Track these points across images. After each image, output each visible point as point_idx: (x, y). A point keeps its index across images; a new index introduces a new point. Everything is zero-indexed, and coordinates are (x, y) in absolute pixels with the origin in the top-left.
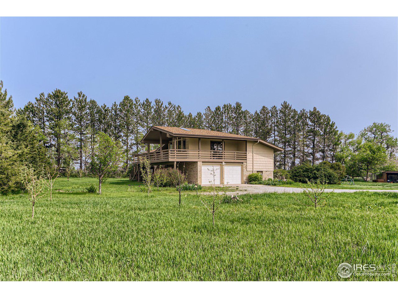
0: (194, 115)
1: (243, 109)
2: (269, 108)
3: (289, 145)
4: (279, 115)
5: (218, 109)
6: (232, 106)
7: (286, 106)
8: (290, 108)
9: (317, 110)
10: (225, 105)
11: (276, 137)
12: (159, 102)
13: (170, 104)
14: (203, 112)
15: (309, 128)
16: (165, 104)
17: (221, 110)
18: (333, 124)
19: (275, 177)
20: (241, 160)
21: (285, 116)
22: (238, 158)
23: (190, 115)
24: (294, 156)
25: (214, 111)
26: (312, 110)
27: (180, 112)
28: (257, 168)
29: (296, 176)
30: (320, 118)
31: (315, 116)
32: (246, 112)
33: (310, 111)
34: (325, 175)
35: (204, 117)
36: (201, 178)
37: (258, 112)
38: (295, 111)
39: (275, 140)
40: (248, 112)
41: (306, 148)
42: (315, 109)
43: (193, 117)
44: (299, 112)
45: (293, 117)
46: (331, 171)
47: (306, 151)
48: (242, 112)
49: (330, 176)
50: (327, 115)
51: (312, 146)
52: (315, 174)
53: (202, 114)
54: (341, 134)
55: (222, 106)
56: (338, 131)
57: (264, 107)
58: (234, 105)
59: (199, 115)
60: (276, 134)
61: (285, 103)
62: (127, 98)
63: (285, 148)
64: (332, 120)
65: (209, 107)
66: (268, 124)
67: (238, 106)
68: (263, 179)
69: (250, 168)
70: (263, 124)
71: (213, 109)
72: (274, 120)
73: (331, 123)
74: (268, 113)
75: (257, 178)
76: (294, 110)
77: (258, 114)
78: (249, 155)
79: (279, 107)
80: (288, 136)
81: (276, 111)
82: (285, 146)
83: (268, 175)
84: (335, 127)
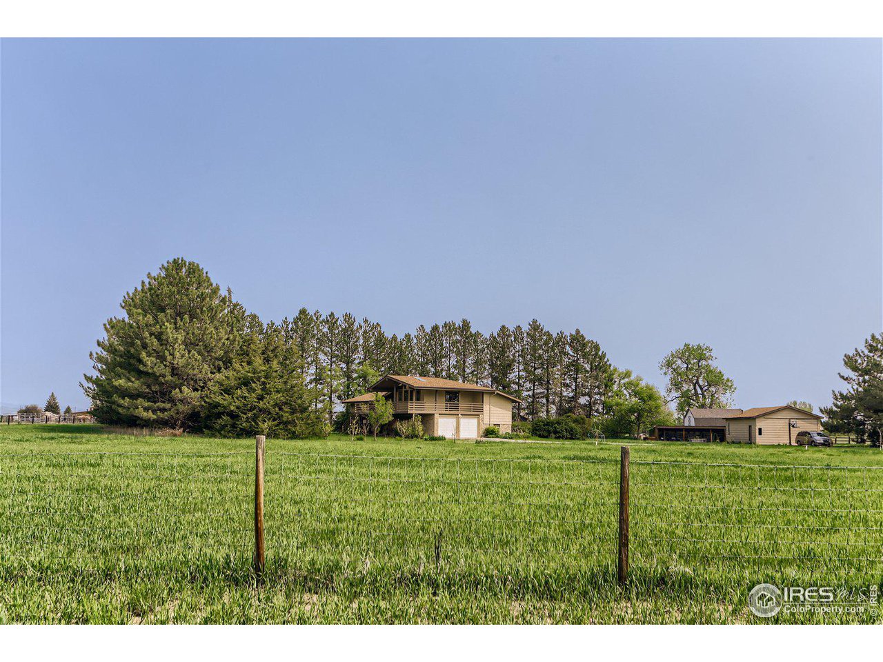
0: (400, 337)
1: (473, 330)
2: (511, 329)
3: (541, 384)
4: (525, 339)
5: (435, 328)
6: (456, 326)
7: (535, 326)
8: (542, 330)
9: (582, 333)
10: (445, 324)
11: (521, 373)
12: (350, 318)
13: (366, 321)
14: (413, 333)
15: (569, 359)
16: (359, 321)
17: (441, 330)
18: (604, 355)
19: (513, 430)
20: (477, 412)
21: (534, 341)
22: (475, 410)
23: (394, 338)
24: (548, 401)
25: (429, 333)
26: (574, 333)
27: (380, 333)
28: (494, 421)
29: (536, 430)
30: (584, 345)
31: (578, 341)
32: (478, 334)
33: (571, 335)
34: (566, 429)
35: (415, 341)
36: (437, 430)
37: (495, 334)
38: (548, 334)
39: (519, 378)
40: (479, 334)
41: (565, 390)
42: (578, 331)
43: (399, 340)
44: (555, 336)
45: (546, 343)
46: (573, 425)
47: (565, 394)
48: (472, 335)
49: (572, 431)
50: (595, 342)
51: (573, 387)
52: (555, 427)
53: (412, 336)
54: (615, 370)
55: (441, 325)
56: (610, 365)
57: (503, 327)
58: (459, 323)
59: (408, 336)
60: (520, 369)
61: (535, 321)
62: (303, 312)
63: (534, 390)
64: (603, 349)
65: (422, 326)
66: (509, 352)
67: (466, 325)
68: (500, 433)
69: (486, 421)
70: (503, 352)
71: (428, 329)
72: (517, 347)
73: (600, 353)
74: (509, 336)
75: (494, 432)
76: (548, 332)
77: (494, 338)
78: (486, 407)
79: (526, 328)
80: (538, 372)
81: (522, 333)
82: (534, 386)
83: (506, 428)
84: (606, 360)
